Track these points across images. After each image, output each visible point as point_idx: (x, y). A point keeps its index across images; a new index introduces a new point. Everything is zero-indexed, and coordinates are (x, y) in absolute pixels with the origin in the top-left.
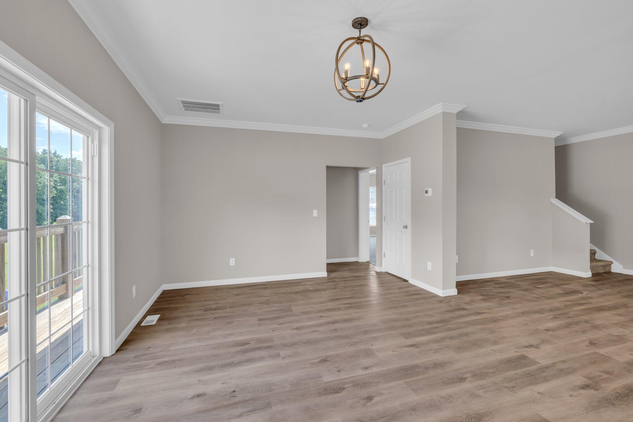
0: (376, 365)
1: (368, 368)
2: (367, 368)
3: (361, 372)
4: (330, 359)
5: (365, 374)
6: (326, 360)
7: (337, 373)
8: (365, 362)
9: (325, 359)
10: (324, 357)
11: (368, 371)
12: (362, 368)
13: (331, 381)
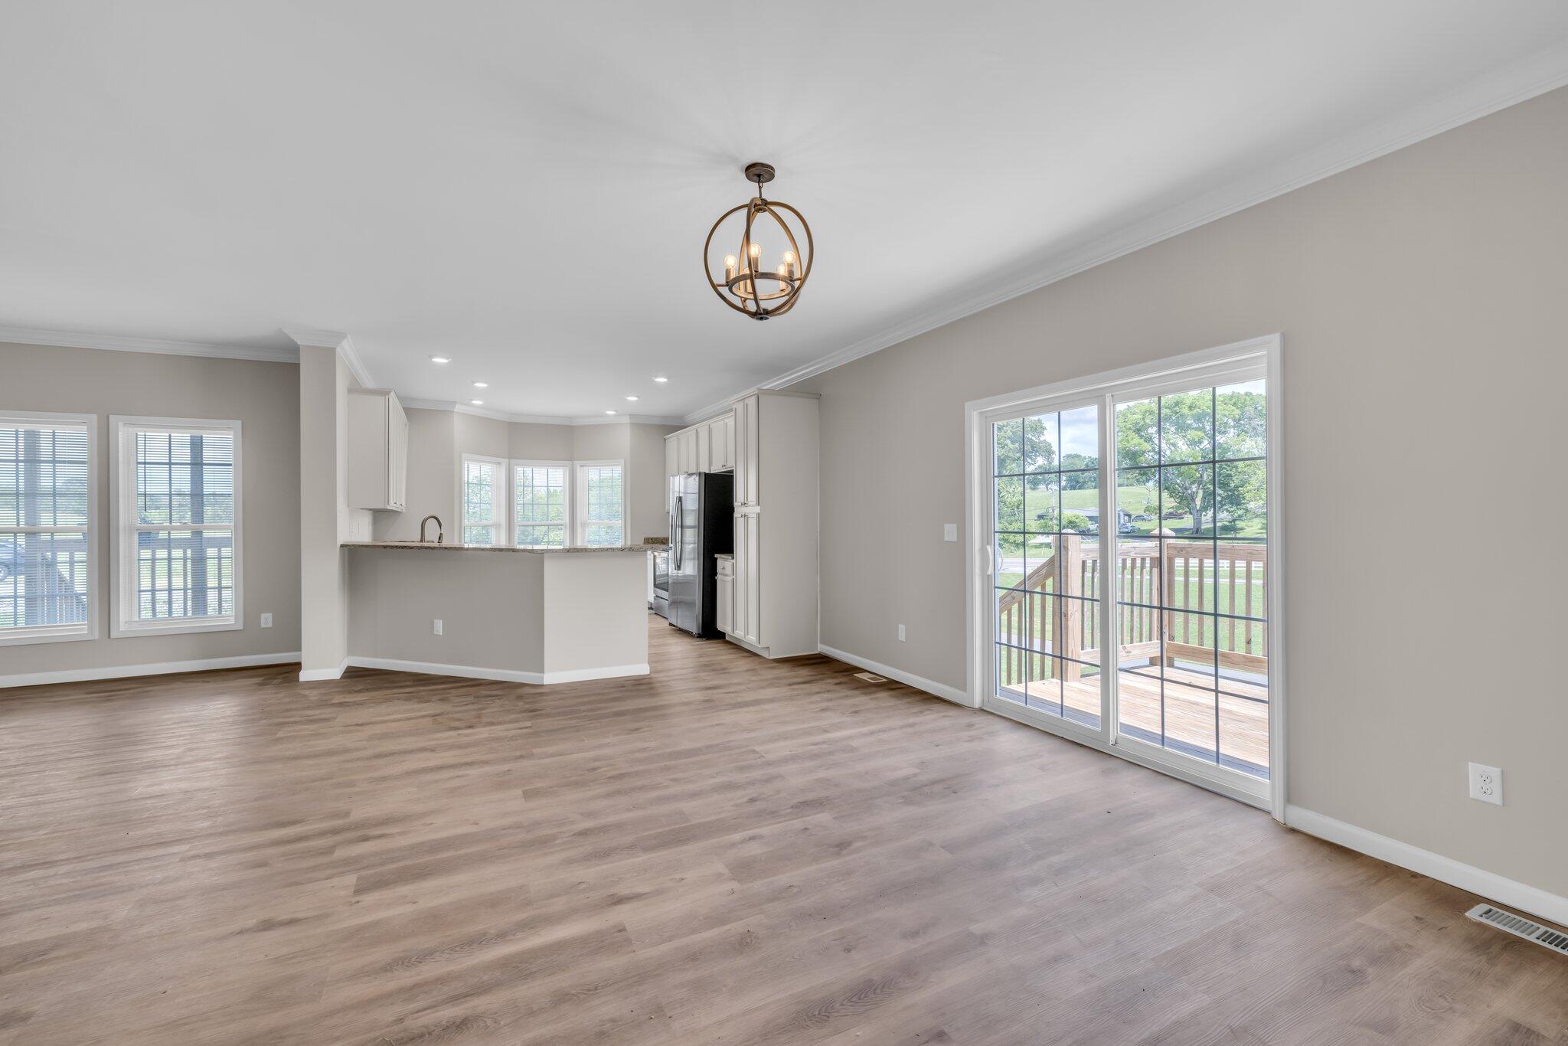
0: (733, 845)
1: (750, 839)
2: (752, 838)
3: (764, 830)
4: (831, 849)
5: (757, 828)
6: (837, 846)
7: (809, 827)
8: (755, 849)
9: (841, 850)
10: (845, 852)
11: (751, 833)
12: (761, 837)
13: (815, 814)
